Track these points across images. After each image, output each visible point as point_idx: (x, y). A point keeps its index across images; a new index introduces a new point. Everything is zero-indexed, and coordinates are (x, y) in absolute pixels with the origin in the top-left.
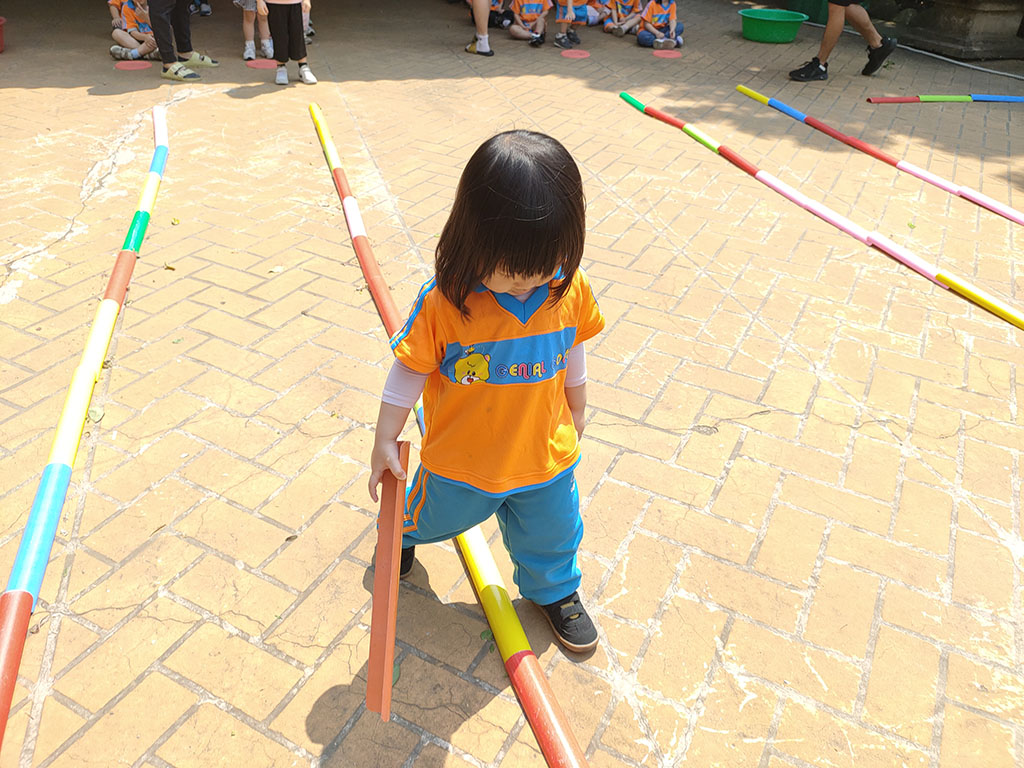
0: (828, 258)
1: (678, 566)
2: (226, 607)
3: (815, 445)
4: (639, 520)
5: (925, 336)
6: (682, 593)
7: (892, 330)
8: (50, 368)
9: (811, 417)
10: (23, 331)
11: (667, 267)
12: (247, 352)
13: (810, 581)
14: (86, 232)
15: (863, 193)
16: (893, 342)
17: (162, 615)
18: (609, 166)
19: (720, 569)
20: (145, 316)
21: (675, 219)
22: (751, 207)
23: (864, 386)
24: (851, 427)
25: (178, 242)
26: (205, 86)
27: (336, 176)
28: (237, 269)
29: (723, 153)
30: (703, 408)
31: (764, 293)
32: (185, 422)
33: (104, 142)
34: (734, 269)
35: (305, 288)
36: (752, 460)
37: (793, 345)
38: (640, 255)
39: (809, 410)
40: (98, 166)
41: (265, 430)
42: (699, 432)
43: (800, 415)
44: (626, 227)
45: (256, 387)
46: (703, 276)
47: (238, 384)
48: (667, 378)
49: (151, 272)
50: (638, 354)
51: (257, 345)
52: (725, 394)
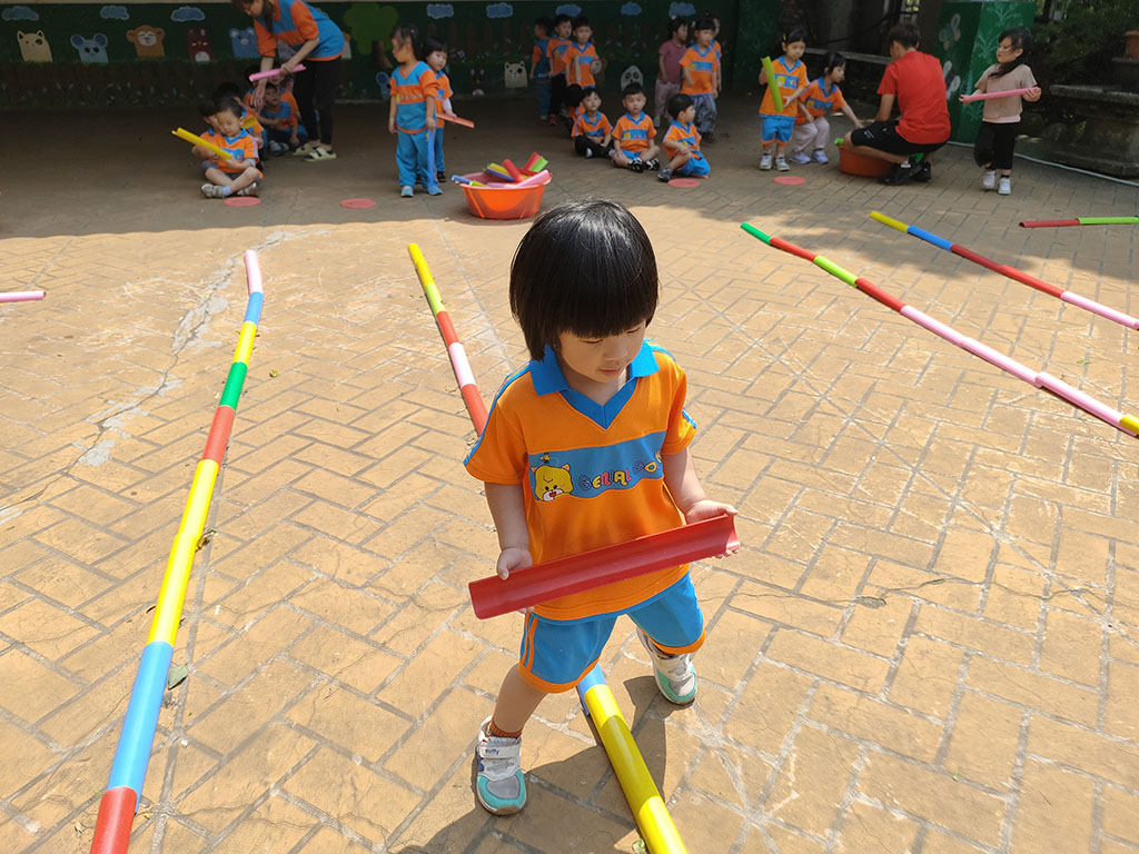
0: (993, 402)
1: (854, 765)
2: (344, 810)
3: (1000, 619)
4: (804, 710)
5: (1114, 491)
6: (863, 799)
7: (1075, 484)
8: (147, 535)
9: (992, 586)
10: (117, 495)
11: (809, 415)
12: (355, 515)
13: (1010, 784)
14: (180, 386)
15: (1026, 329)
16: (1078, 498)
17: (275, 818)
18: (735, 303)
19: (904, 769)
20: (245, 477)
21: (814, 360)
22: (898, 346)
23: (1050, 549)
24: (1039, 597)
25: (278, 395)
26: (299, 228)
27: (441, 321)
28: (341, 425)
29: (860, 286)
30: (865, 577)
31: (923, 443)
32: (292, 594)
33: (195, 290)
34: (884, 416)
35: (415, 443)
36: (929, 637)
37: (963, 503)
38: (778, 401)
39: (989, 579)
40: (191, 314)
41: (378, 603)
42: (864, 604)
43: (980, 584)
44: (759, 371)
45: (366, 555)
46: (851, 423)
47: (346, 551)
48: (820, 541)
49: (251, 428)
50: (785, 514)
51: (366, 507)
52: (889, 559)
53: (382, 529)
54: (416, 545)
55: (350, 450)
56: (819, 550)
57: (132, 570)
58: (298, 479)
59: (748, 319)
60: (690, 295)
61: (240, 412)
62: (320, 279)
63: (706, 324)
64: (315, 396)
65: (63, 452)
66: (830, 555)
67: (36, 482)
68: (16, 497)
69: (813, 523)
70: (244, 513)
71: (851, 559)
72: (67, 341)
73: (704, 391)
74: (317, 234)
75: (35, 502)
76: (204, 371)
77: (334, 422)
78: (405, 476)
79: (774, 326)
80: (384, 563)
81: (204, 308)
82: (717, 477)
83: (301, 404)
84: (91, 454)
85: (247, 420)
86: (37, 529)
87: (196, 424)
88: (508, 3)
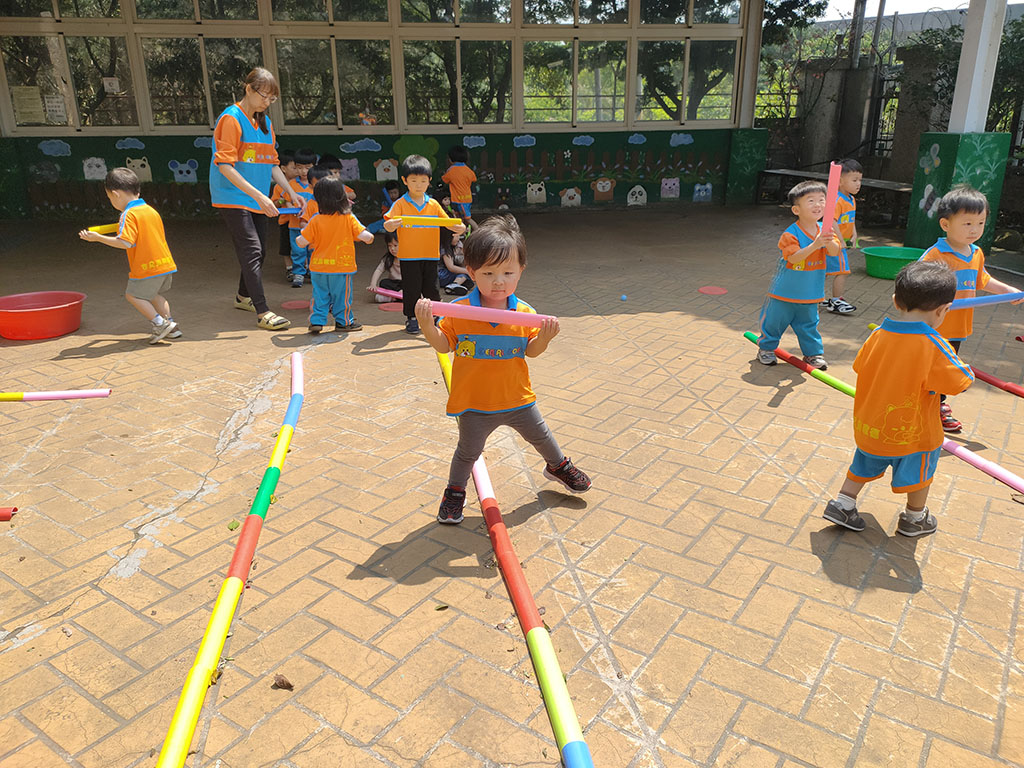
10: (138, 613)
12: (368, 650)
14: (216, 491)
18: (745, 414)
20: (264, 597)
25: (306, 503)
28: (362, 539)
31: (961, 585)
32: (294, 751)
33: (244, 390)
35: (432, 563)
37: (1018, 665)
38: (799, 528)
40: (236, 415)
44: (776, 491)
45: (376, 702)
46: (881, 558)
47: (356, 695)
48: (865, 710)
49: (276, 540)
50: (822, 672)
51: (380, 639)
52: (947, 739)
53: (394, 668)
54: (427, 692)
56: (866, 722)
57: (140, 708)
58: (315, 602)
59: (760, 432)
60: (700, 405)
61: (268, 522)
62: (356, 381)
63: (717, 438)
64: (341, 505)
65: (95, 563)
66: (878, 729)
67: (65, 595)
68: (43, 612)
69: (854, 684)
70: (257, 641)
71: (905, 736)
72: (122, 440)
73: (722, 512)
75: (60, 618)
76: (240, 475)
77: (356, 536)
78: (421, 603)
79: (787, 441)
80: (393, 714)
81: (249, 408)
82: (744, 620)
83: (325, 514)
84: (122, 564)
85: (273, 530)
86: (56, 651)
87: (225, 534)
88: (532, 135)
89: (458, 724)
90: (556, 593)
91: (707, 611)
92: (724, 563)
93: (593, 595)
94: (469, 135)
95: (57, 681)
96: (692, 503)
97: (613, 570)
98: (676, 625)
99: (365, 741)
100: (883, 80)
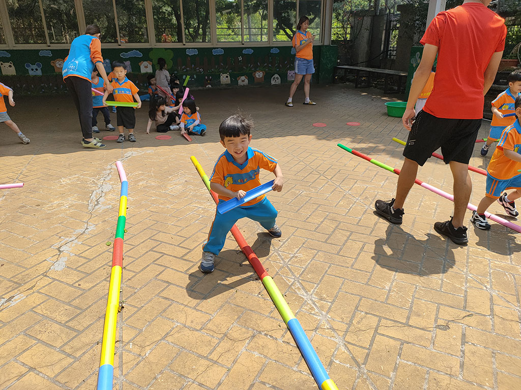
3: (503, 334)
4: (426, 386)
9: (495, 316)
10: (72, 286)
12: (190, 292)
14: (95, 229)
18: (344, 180)
20: (133, 274)
23: (515, 297)
24: (518, 321)
25: (142, 231)
26: (139, 149)
28: (175, 245)
29: (396, 172)
30: (437, 315)
32: (166, 335)
33: (95, 180)
36: (474, 345)
37: (471, 275)
38: (374, 228)
39: (492, 313)
40: (95, 192)
41: (209, 338)
42: (440, 329)
43: (489, 316)
44: (362, 213)
45: (199, 312)
47: (189, 311)
48: (411, 297)
49: (132, 249)
50: (392, 284)
51: (194, 288)
52: (445, 305)
53: (204, 298)
54: (222, 307)
55: (181, 258)
56: (412, 302)
57: (85, 326)
58: (159, 274)
59: (351, 188)
60: (322, 177)
61: (126, 241)
62: (153, 174)
63: (332, 192)
64: (160, 231)
65: (42, 265)
66: (418, 304)
67: (31, 280)
68: (22, 289)
69: (405, 288)
70: (135, 293)
71: (428, 305)
72: (37, 207)
73: (340, 223)
74: (147, 152)
75: (32, 291)
76: (105, 221)
77: (171, 244)
79: (364, 191)
80: (208, 317)
81: (100, 189)
82: (356, 266)
83: (153, 236)
84: (56, 265)
85: (129, 244)
86: (34, 305)
87: (105, 248)
88: (222, 48)
89: (239, 318)
90: (272, 262)
91: (340, 264)
92: (344, 244)
93: (289, 261)
94: (189, 49)
95: (39, 318)
96: (326, 220)
97: (296, 251)
98: (327, 271)
99: (198, 328)
100: (391, 21)
